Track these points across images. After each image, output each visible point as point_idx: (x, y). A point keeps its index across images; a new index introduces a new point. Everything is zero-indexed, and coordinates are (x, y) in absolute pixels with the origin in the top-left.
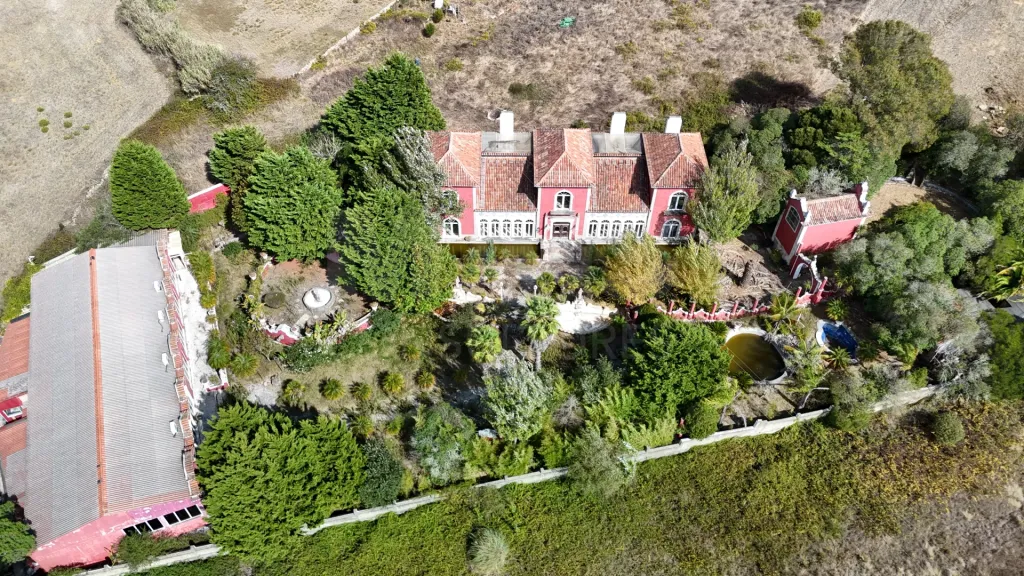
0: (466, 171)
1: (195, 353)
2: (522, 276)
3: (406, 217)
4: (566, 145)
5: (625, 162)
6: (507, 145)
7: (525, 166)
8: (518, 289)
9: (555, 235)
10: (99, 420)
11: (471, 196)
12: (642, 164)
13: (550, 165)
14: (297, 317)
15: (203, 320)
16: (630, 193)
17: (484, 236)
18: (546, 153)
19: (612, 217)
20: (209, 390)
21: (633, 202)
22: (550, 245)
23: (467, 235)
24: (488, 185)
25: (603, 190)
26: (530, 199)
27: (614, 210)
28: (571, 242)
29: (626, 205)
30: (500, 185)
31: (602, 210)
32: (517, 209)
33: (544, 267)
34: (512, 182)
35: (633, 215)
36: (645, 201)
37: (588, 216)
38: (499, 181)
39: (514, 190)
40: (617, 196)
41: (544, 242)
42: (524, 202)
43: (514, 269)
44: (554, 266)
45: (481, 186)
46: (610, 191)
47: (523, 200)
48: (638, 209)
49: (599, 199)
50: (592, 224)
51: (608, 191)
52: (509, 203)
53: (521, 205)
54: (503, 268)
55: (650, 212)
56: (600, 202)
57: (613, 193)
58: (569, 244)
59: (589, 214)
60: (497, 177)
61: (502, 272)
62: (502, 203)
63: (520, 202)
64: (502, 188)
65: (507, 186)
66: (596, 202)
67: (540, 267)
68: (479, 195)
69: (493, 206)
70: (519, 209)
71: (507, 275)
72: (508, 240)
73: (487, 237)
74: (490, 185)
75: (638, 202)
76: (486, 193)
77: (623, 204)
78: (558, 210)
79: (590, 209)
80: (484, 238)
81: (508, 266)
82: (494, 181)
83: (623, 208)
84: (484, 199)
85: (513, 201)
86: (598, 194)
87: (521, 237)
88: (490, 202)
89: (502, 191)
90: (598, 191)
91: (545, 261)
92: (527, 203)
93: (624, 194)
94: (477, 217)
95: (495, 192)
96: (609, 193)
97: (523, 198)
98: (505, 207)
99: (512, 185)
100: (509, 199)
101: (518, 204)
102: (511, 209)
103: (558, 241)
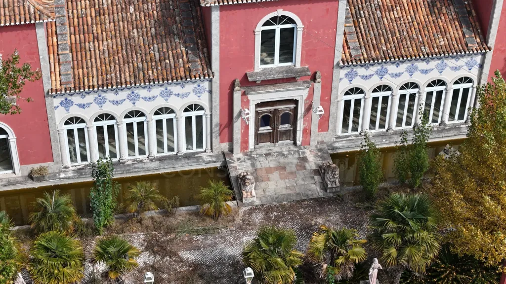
9: (259, 138)
17: (80, 164)
21: (444, 33)
22: (253, 165)
23: (36, 166)
24: (77, 28)
25: (366, 12)
26: (189, 52)
27: (403, 52)
28: (304, 153)
29: (429, 41)
30: (108, 24)
31: (374, 56)
32: (160, 77)
33: (249, 221)
34: (136, 16)
35: (446, 65)
36: (471, 29)
37: (341, 79)
38: (102, 17)
39: (145, 33)
40: (402, 22)
41: (236, 160)
42: (177, 57)
43: (173, 235)
44: (275, 213)
45: (58, 32)
46: (383, 13)
47: (173, 54)
48: (458, 46)
49: (363, 33)
50: (350, 101)
51: (378, 12)
52: (136, 64)
53: (168, 67)
54: (142, 236)
55: (490, 50)
56: (365, 39)
57: (393, 17)
58: (302, 156)
59: (343, 73)
60: (97, 7)
61: (142, 246)
62: (117, 66)
63: (165, 60)
64: (113, 32)
65: (126, 26)
66: (357, 40)
67: (238, 221)
68: (56, 55)
69: (95, 80)
70: (165, 77)
71: (154, 253)
72: (144, 166)
73: (87, 165)
74: (81, 28)
75: (455, 32)
76: (74, 46)
77: (420, 38)
78: (265, 69)
79: (345, 59)
80: (79, 167)
81: (155, 229)
82: (89, 19)
83: (423, 48)
84: (70, 62)
85: (146, 59)
86: (357, 24)
87: (175, 153)
88: (87, 68)
89: (114, 38)
90: (355, 19)
91: (249, 205)
92: (183, 61)
93: (417, 15)
94: (56, 111)
95: (96, 43)
96: (382, 18)
97: (172, 50)
98: (127, 76)
99: (139, 22)
100: (134, 56)
101: (159, 64)
102: (142, 81)
103: (271, 152)
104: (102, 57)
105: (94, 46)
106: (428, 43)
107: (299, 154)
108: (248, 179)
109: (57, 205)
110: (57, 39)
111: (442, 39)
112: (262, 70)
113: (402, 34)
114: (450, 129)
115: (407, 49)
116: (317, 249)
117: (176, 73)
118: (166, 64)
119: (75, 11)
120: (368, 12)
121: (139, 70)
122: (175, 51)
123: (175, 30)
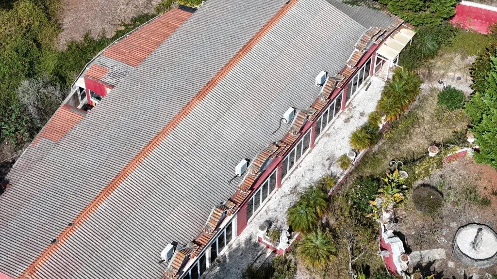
1: (293, 185)
10: (121, 176)
14: (432, 245)
15: (339, 154)
20: (260, 240)
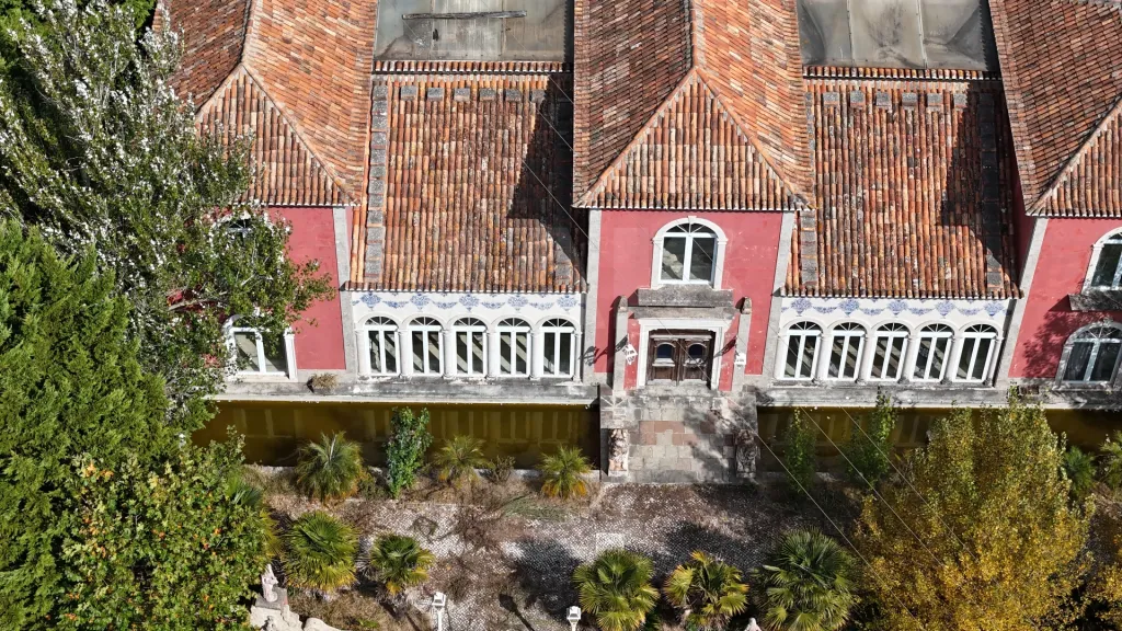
0: (307, 143)
2: (525, 541)
3: (59, 347)
4: (700, 40)
5: (923, 99)
6: (472, 29)
7: (543, 109)
8: (509, 604)
9: (654, 372)
11: (329, 235)
12: (987, 106)
13: (637, 121)
16: (943, 220)
17: (386, 374)
18: (621, 70)
19: (873, 314)
21: (955, 258)
22: (637, 413)
23: (320, 373)
24: (399, 186)
25: (841, 209)
26: (558, 247)
27: (883, 284)
28: (719, 403)
29: (929, 270)
30: (445, 185)
31: (837, 287)
32: (510, 283)
33: (611, 507)
34: (489, 176)
35: (953, 307)
36: (1001, 257)
37: (784, 309)
38: (439, 172)
39: (498, 207)
40: (894, 233)
41: (614, 401)
42: (539, 251)
43: (497, 514)
44: (652, 500)
45: (370, 191)
46: (868, 213)
47: (534, 246)
48: (972, 283)
49: (829, 244)
50: (799, 337)
51: (860, 212)
52: (476, 257)
53: (524, 267)
54: (453, 509)
55: (1020, 297)
56: (829, 256)
57: (881, 222)
58: (714, 408)
59: (787, 301)
60: (433, 154)
61: (450, 525)
62: (450, 257)
63: (520, 254)
64: (451, 200)
65: (472, 192)
66: (816, 257)
67: (595, 504)
68: (363, 226)
69: (414, 275)
70: (517, 283)
71: (466, 539)
72: (477, 391)
73: (394, 379)
74: (406, 186)
75: (974, 259)
76: (391, 214)
77: (916, 263)
78: (667, 286)
79: (791, 286)
80: (382, 380)
81: (474, 501)
82: (419, 172)
83: (916, 280)
84: (381, 242)
85: (493, 250)
86: (821, 229)
87: (527, 376)
88: (405, 254)
89: (451, 208)
90: (821, 221)
91: (617, 480)
92: (548, 260)
93: (920, 224)
94: (354, 308)
95: (424, 214)
96: (864, 221)
97: (534, 240)
98: (461, 273)
99: (492, 188)
100: (477, 241)
101: (511, 261)
102: (482, 286)
103: (669, 394)
104: (430, 238)
105: (421, 219)
106: (926, 273)
107: (711, 403)
108: (619, 447)
109: (337, 458)
110: (368, 200)
111: (949, 269)
112: (663, 288)
113: (888, 253)
114: (956, 392)
115: (890, 280)
116: (680, 589)
117: (534, 277)
118: (521, 261)
119: (400, 158)
120: (844, 210)
121: (479, 268)
122: (537, 243)
123: (543, 207)
